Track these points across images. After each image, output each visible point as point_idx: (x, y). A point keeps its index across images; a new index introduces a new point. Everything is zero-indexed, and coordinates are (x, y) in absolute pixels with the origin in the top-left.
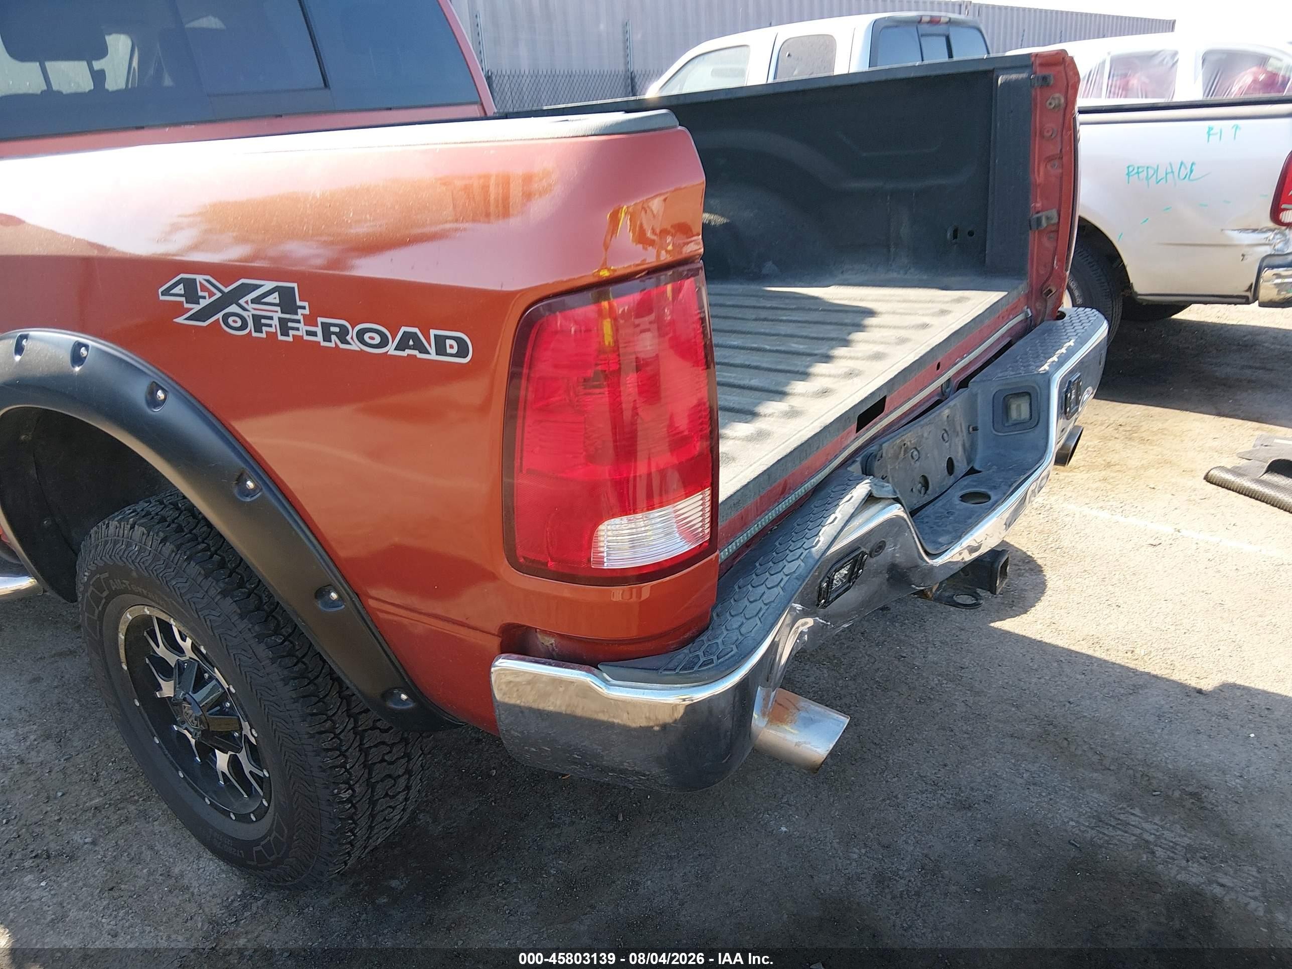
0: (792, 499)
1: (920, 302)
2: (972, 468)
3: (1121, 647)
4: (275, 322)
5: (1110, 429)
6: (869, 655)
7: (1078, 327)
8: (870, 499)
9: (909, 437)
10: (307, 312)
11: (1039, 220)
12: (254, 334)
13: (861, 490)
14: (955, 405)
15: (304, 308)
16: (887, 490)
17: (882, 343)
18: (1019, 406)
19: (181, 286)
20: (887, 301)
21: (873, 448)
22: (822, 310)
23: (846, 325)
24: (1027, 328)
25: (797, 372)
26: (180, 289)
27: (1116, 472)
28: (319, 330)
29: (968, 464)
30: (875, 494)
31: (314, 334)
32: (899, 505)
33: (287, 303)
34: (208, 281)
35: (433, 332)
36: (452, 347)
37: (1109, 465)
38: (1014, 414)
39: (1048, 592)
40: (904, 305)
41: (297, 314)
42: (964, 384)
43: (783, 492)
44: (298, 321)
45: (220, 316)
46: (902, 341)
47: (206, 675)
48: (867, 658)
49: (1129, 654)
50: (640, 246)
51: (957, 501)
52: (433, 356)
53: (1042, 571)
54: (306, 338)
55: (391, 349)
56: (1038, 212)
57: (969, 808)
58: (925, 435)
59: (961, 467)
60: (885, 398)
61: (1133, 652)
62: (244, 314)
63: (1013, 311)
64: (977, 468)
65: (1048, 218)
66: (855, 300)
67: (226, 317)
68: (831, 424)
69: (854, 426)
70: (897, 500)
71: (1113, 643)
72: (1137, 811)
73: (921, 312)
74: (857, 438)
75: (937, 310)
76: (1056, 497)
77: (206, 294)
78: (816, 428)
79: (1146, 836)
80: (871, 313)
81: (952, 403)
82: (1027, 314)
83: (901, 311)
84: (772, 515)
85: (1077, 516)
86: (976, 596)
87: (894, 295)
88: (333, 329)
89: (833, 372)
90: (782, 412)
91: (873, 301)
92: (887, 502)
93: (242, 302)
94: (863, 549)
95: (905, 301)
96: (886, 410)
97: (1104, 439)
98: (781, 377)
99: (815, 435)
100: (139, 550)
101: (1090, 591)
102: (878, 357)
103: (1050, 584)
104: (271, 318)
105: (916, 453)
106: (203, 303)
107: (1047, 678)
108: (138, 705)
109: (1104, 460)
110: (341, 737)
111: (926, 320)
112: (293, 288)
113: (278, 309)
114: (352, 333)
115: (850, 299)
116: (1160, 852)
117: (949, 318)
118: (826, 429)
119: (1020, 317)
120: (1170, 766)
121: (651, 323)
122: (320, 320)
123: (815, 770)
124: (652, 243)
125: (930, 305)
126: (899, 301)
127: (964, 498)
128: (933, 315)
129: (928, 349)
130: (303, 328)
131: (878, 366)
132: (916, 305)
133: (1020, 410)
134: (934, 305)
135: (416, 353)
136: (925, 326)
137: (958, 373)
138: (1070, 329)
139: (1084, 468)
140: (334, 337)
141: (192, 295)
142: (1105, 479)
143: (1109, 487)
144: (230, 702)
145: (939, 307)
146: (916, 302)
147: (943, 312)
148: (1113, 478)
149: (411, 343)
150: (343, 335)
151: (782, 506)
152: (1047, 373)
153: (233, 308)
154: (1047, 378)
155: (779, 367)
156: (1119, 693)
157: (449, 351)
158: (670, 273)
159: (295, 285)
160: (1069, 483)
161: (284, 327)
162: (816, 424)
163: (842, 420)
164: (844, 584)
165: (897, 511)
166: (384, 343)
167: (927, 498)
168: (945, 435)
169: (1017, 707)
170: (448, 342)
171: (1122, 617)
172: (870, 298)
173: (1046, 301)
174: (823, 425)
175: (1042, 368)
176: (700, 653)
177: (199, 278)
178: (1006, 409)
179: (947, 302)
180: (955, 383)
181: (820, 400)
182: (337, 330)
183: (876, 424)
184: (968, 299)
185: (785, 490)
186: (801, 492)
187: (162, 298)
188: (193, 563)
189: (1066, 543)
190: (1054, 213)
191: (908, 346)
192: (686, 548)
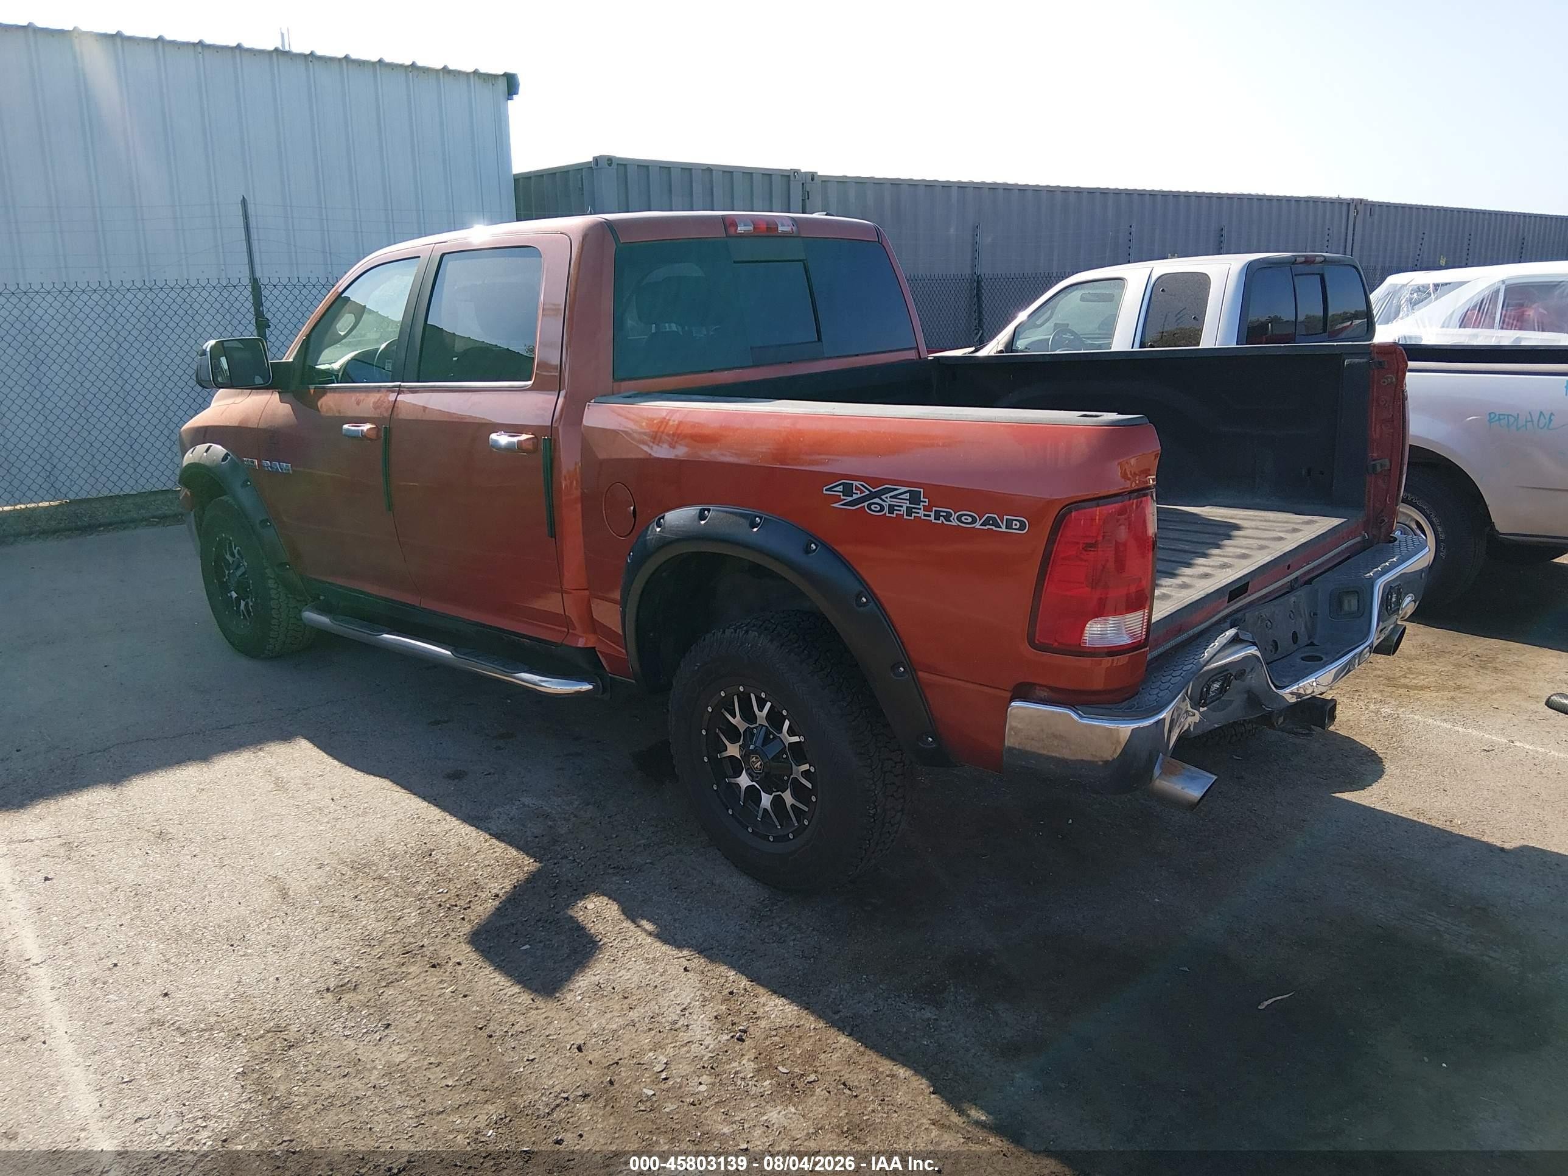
0: (1185, 636)
1: (1279, 522)
2: (1312, 642)
3: (1441, 817)
4: (904, 508)
5: (1466, 658)
6: (1225, 807)
7: (1404, 549)
8: (1235, 640)
9: (1266, 611)
10: (927, 504)
11: (1374, 466)
12: (887, 515)
13: (1231, 633)
14: (1300, 595)
15: (925, 502)
16: (1248, 637)
17: (1247, 548)
18: (1349, 602)
19: (842, 487)
20: (1252, 520)
21: (1239, 615)
22: (1201, 523)
23: (1219, 534)
24: (1364, 546)
25: (1185, 563)
26: (840, 488)
27: (1463, 693)
28: (933, 514)
29: (1309, 638)
30: (1241, 637)
31: (929, 516)
32: (1256, 648)
33: (914, 499)
34: (862, 485)
35: (1005, 517)
36: (1016, 525)
37: (1459, 687)
38: (1346, 607)
39: (1385, 777)
40: (1265, 524)
41: (919, 505)
42: (1309, 582)
43: (1180, 630)
44: (920, 509)
45: (866, 504)
46: (1262, 548)
47: (771, 737)
48: (1223, 809)
49: (1448, 823)
50: (1123, 480)
51: (1299, 660)
52: (1004, 529)
53: (1382, 762)
54: (923, 517)
55: (978, 525)
56: (1374, 460)
57: (1302, 901)
58: (1277, 612)
59: (1303, 639)
60: (1248, 583)
61: (1451, 821)
62: (883, 504)
63: (1352, 534)
64: (1316, 643)
65: (1381, 465)
66: (1226, 518)
67: (869, 506)
68: (1212, 593)
69: (1227, 599)
70: (1254, 644)
71: (1436, 814)
72: (1434, 914)
73: (1277, 529)
74: (1227, 607)
75: (1290, 528)
76: (1403, 709)
77: (859, 492)
78: (1202, 594)
79: (1439, 928)
80: (1237, 527)
81: (1298, 593)
82: (1364, 536)
83: (1263, 527)
84: (1173, 643)
85: (1421, 725)
86: (1310, 729)
87: (1257, 516)
88: (942, 514)
89: (1211, 564)
90: (1177, 585)
91: (1240, 519)
92: (1248, 644)
93: (883, 497)
94: (1230, 671)
95: (1266, 521)
96: (1249, 592)
97: (1458, 666)
98: (1174, 565)
99: (1201, 599)
100: (751, 647)
101: (1422, 779)
102: (1244, 556)
103: (1387, 771)
104: (902, 507)
105: (1269, 623)
106: (855, 497)
107: (1375, 832)
108: (706, 761)
109: (1455, 684)
110: (875, 771)
111: (1282, 535)
112: (920, 492)
113: (908, 502)
114: (954, 516)
115: (1222, 517)
116: (1447, 936)
117: (1298, 535)
118: (1208, 596)
119: (1359, 539)
120: (1466, 892)
121: (1125, 519)
122: (934, 509)
123: (1192, 806)
124: (1129, 479)
125: (1285, 525)
126: (1261, 521)
127: (1303, 659)
128: (1287, 531)
129: (1282, 553)
130: (922, 512)
131: (1244, 562)
132: (1275, 524)
133: (1351, 604)
134: (1289, 525)
135: (993, 527)
136: (1281, 539)
137: (1305, 574)
138: (1397, 550)
139: (1435, 688)
140: (941, 518)
141: (848, 490)
142: (1453, 698)
143: (1455, 704)
144: (787, 755)
145: (1291, 526)
146: (1274, 522)
147: (1295, 530)
148: (1461, 698)
149: (991, 522)
150: (947, 517)
151: (1179, 639)
152: (1371, 578)
153: (877, 500)
154: (1372, 582)
155: (1173, 559)
156: (1434, 846)
157: (1014, 527)
158: (1136, 494)
159: (922, 490)
160: (1418, 699)
161: (909, 511)
162: (1202, 592)
163: (1219, 592)
164: (1217, 694)
165: (1253, 651)
166: (974, 521)
167: (1276, 657)
168: (1292, 615)
169: (1348, 848)
170: (1014, 522)
171: (1446, 798)
172: (1238, 517)
173: (1380, 528)
174: (1206, 593)
175: (1368, 575)
176: (1136, 703)
177: (855, 483)
178: (1340, 604)
179: (1299, 523)
180: (1302, 581)
181: (1203, 580)
182: (945, 514)
183: (1241, 600)
184: (1316, 522)
185: (1181, 630)
186: (1191, 633)
187: (824, 492)
188: (792, 654)
189: (1407, 744)
190: (1387, 462)
191: (1267, 551)
192: (1129, 641)
